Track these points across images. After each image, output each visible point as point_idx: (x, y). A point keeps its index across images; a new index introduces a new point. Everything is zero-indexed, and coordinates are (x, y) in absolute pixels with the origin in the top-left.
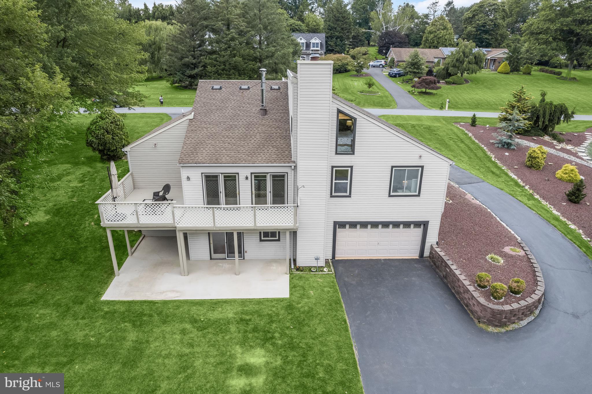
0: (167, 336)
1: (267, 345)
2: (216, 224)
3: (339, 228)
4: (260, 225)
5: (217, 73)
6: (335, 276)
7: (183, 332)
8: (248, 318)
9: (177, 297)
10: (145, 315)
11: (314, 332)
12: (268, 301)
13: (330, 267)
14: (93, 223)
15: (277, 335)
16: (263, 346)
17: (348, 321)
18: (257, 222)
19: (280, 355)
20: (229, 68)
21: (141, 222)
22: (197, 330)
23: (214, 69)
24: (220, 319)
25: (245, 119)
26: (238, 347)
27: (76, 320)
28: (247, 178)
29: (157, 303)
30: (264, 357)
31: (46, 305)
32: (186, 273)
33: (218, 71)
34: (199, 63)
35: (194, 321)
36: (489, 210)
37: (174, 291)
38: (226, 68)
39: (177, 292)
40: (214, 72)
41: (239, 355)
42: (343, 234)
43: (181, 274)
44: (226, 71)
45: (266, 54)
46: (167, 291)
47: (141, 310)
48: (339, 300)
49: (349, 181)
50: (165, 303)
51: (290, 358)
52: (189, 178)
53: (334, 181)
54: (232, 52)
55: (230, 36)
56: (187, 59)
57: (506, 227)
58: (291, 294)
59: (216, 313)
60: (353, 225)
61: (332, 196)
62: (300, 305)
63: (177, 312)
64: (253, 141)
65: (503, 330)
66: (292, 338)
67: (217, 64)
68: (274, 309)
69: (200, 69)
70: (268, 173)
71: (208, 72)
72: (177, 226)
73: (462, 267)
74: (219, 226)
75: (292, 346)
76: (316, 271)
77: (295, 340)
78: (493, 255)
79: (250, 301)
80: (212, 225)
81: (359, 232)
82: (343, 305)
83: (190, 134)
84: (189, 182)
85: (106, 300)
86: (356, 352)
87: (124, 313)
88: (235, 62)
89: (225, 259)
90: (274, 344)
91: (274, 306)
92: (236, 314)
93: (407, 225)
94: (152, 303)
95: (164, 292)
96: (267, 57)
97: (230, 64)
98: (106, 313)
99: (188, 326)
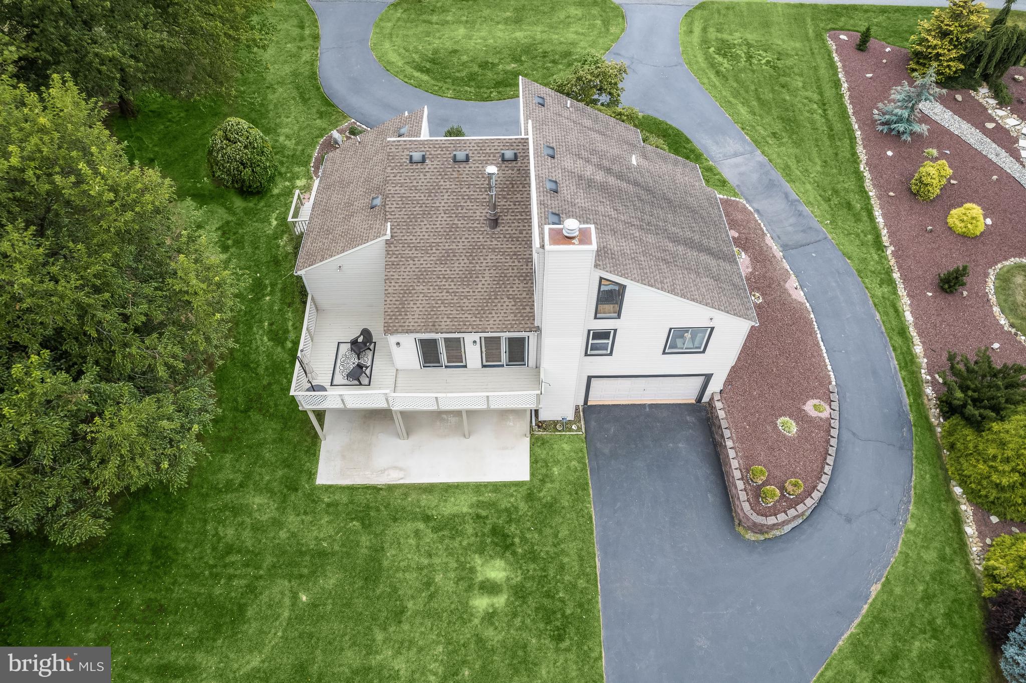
0: (402, 541)
1: (508, 554)
6: (586, 438)
7: (417, 533)
8: (484, 513)
9: (402, 479)
10: (371, 508)
11: (556, 536)
12: (505, 486)
13: (580, 421)
14: (265, 339)
15: (517, 540)
16: (502, 557)
17: (594, 517)
18: (491, 405)
19: (521, 568)
21: (347, 405)
22: (432, 531)
24: (454, 516)
25: (467, 236)
26: (477, 556)
27: (298, 515)
28: (475, 342)
29: (381, 489)
30: (505, 570)
31: (259, 490)
32: (405, 434)
35: (427, 519)
36: (812, 316)
37: (396, 468)
39: (401, 469)
41: (479, 568)
43: (398, 436)
46: (388, 469)
47: (365, 501)
48: (587, 484)
49: (610, 342)
50: (391, 488)
51: (531, 573)
52: (399, 344)
53: (591, 342)
57: (825, 355)
58: (532, 474)
59: (449, 505)
61: (586, 354)
62: (541, 495)
63: (405, 503)
64: (480, 286)
65: (762, 538)
66: (533, 545)
68: (512, 500)
72: (393, 409)
73: (741, 439)
75: (532, 555)
76: (563, 430)
77: (535, 548)
78: (787, 419)
79: (486, 485)
80: (436, 407)
82: (591, 492)
83: (391, 273)
84: (399, 347)
85: (323, 485)
86: (598, 564)
87: (346, 504)
90: (514, 553)
91: (512, 496)
92: (472, 506)
94: (375, 489)
95: (385, 470)
98: (329, 505)
99: (421, 526)
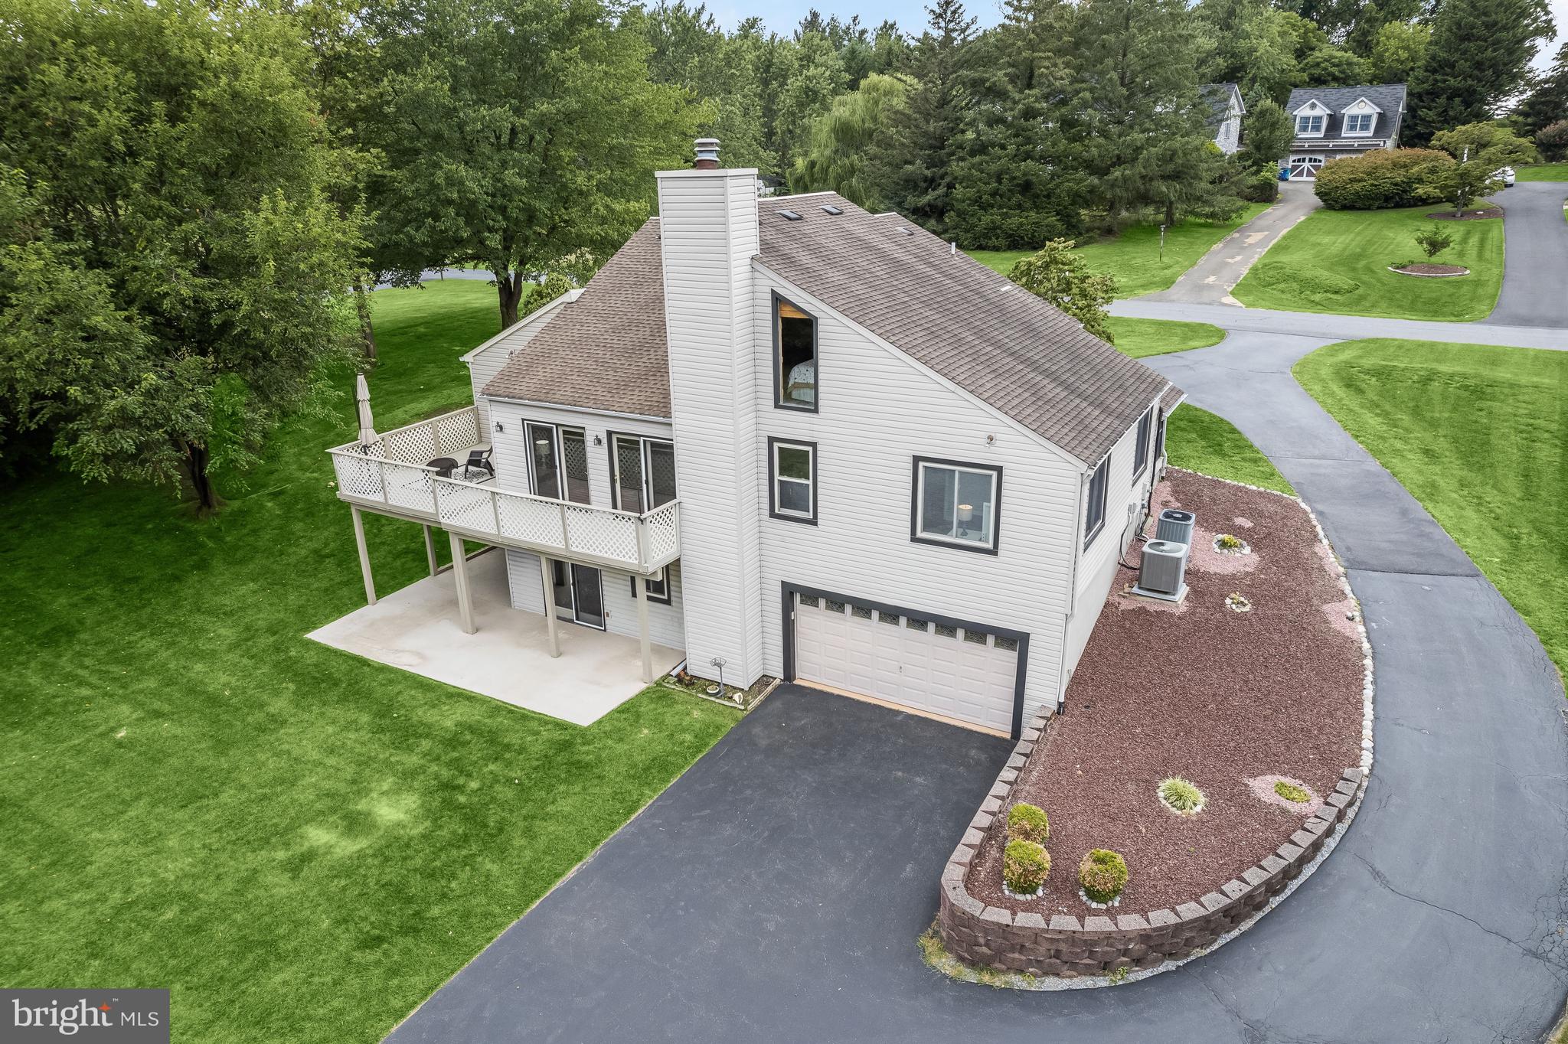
0: (319, 723)
1: (436, 796)
2: (502, 530)
3: (802, 602)
4: (576, 550)
5: (976, 201)
6: (744, 716)
7: (348, 725)
8: (468, 738)
10: (330, 679)
11: (543, 806)
12: (541, 720)
13: (756, 694)
15: (474, 785)
16: (427, 795)
17: (639, 812)
18: (570, 542)
19: (435, 820)
20: (1009, 190)
21: (390, 502)
22: (370, 730)
23: (971, 192)
24: (424, 725)
26: (391, 780)
27: (242, 656)
28: (599, 442)
30: (408, 813)
31: (238, 623)
33: (981, 198)
34: (942, 177)
35: (384, 714)
37: (417, 653)
38: (1003, 188)
39: (422, 657)
40: (969, 199)
41: (374, 794)
42: (810, 620)
43: (464, 627)
44: (1001, 196)
45: (1116, 152)
46: (408, 651)
47: (335, 670)
49: (810, 482)
50: (381, 669)
51: (443, 833)
52: (501, 428)
53: (777, 477)
54: (1022, 149)
55: (1020, 106)
56: (909, 167)
58: (599, 722)
59: (432, 711)
60: (837, 602)
61: (771, 513)
62: (584, 748)
63: (379, 689)
65: (971, 977)
66: (491, 801)
67: (980, 180)
68: (530, 738)
69: (941, 191)
70: (640, 436)
71: (957, 200)
72: (442, 521)
74: (506, 535)
75: (472, 814)
76: (716, 695)
77: (491, 807)
78: (1191, 786)
79: (514, 710)
80: (494, 531)
81: (848, 623)
82: (675, 780)
84: (499, 434)
85: (310, 640)
86: (571, 874)
87: (308, 665)
88: (1024, 175)
89: (571, 621)
90: (448, 799)
91: (537, 733)
92: (460, 724)
93: (977, 632)
94: (363, 663)
95: (401, 651)
96: (1119, 161)
97: (1015, 178)
98: (287, 659)
99: (365, 718)
